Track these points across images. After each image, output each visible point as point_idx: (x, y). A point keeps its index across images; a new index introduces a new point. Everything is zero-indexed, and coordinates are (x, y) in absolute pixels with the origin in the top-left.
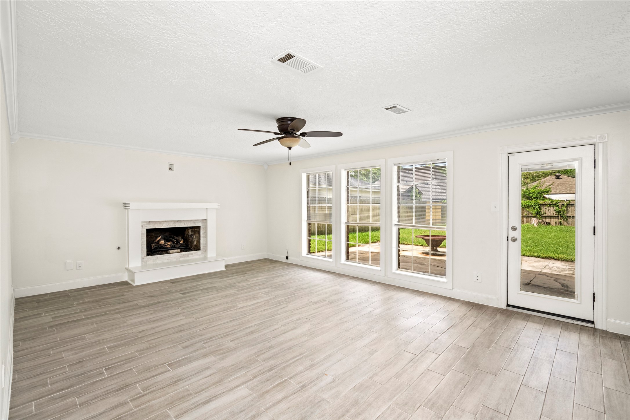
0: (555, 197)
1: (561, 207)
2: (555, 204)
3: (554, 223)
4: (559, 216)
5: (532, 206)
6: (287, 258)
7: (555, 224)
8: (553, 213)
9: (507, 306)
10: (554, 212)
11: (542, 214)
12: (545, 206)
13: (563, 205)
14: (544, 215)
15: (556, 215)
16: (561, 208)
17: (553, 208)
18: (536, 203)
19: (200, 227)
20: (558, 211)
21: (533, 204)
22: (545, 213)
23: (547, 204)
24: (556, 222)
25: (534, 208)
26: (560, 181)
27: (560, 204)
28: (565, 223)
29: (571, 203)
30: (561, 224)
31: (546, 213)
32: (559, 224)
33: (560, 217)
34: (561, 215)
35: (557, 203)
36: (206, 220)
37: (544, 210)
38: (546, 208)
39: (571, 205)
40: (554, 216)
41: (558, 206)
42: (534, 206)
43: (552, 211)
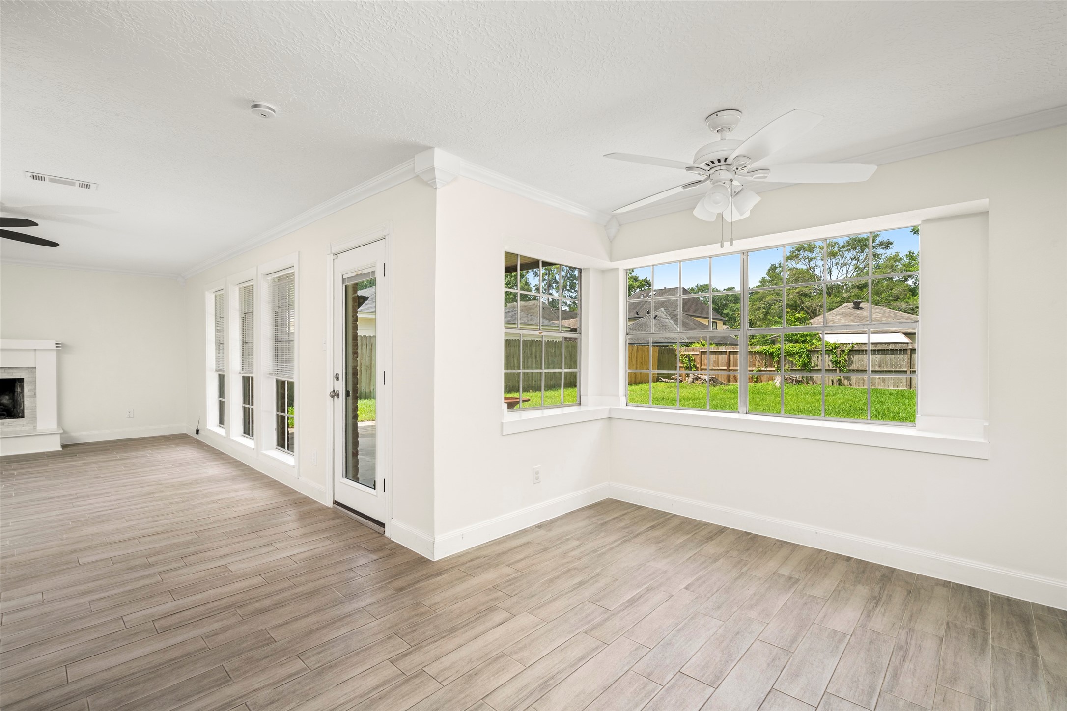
0: (831, 339)
1: (840, 355)
2: (831, 350)
3: (830, 380)
4: (836, 370)
5: (797, 353)
6: (197, 432)
7: (831, 383)
8: (829, 365)
9: (334, 503)
10: (830, 363)
11: (812, 367)
12: (816, 352)
13: (843, 351)
14: (816, 368)
15: (832, 367)
16: (840, 357)
17: (829, 357)
18: (804, 349)
19: (23, 379)
20: (835, 361)
21: (798, 349)
22: (817, 366)
23: (819, 349)
24: (832, 380)
25: (800, 357)
26: (859, 312)
27: (838, 349)
28: (846, 382)
29: (855, 349)
30: (840, 383)
31: (819, 364)
32: (837, 384)
33: (838, 371)
34: (839, 367)
35: (834, 349)
36: (35, 368)
37: (816, 359)
38: (818, 357)
39: (855, 352)
40: (830, 370)
41: (835, 352)
42: (800, 353)
43: (827, 361)
